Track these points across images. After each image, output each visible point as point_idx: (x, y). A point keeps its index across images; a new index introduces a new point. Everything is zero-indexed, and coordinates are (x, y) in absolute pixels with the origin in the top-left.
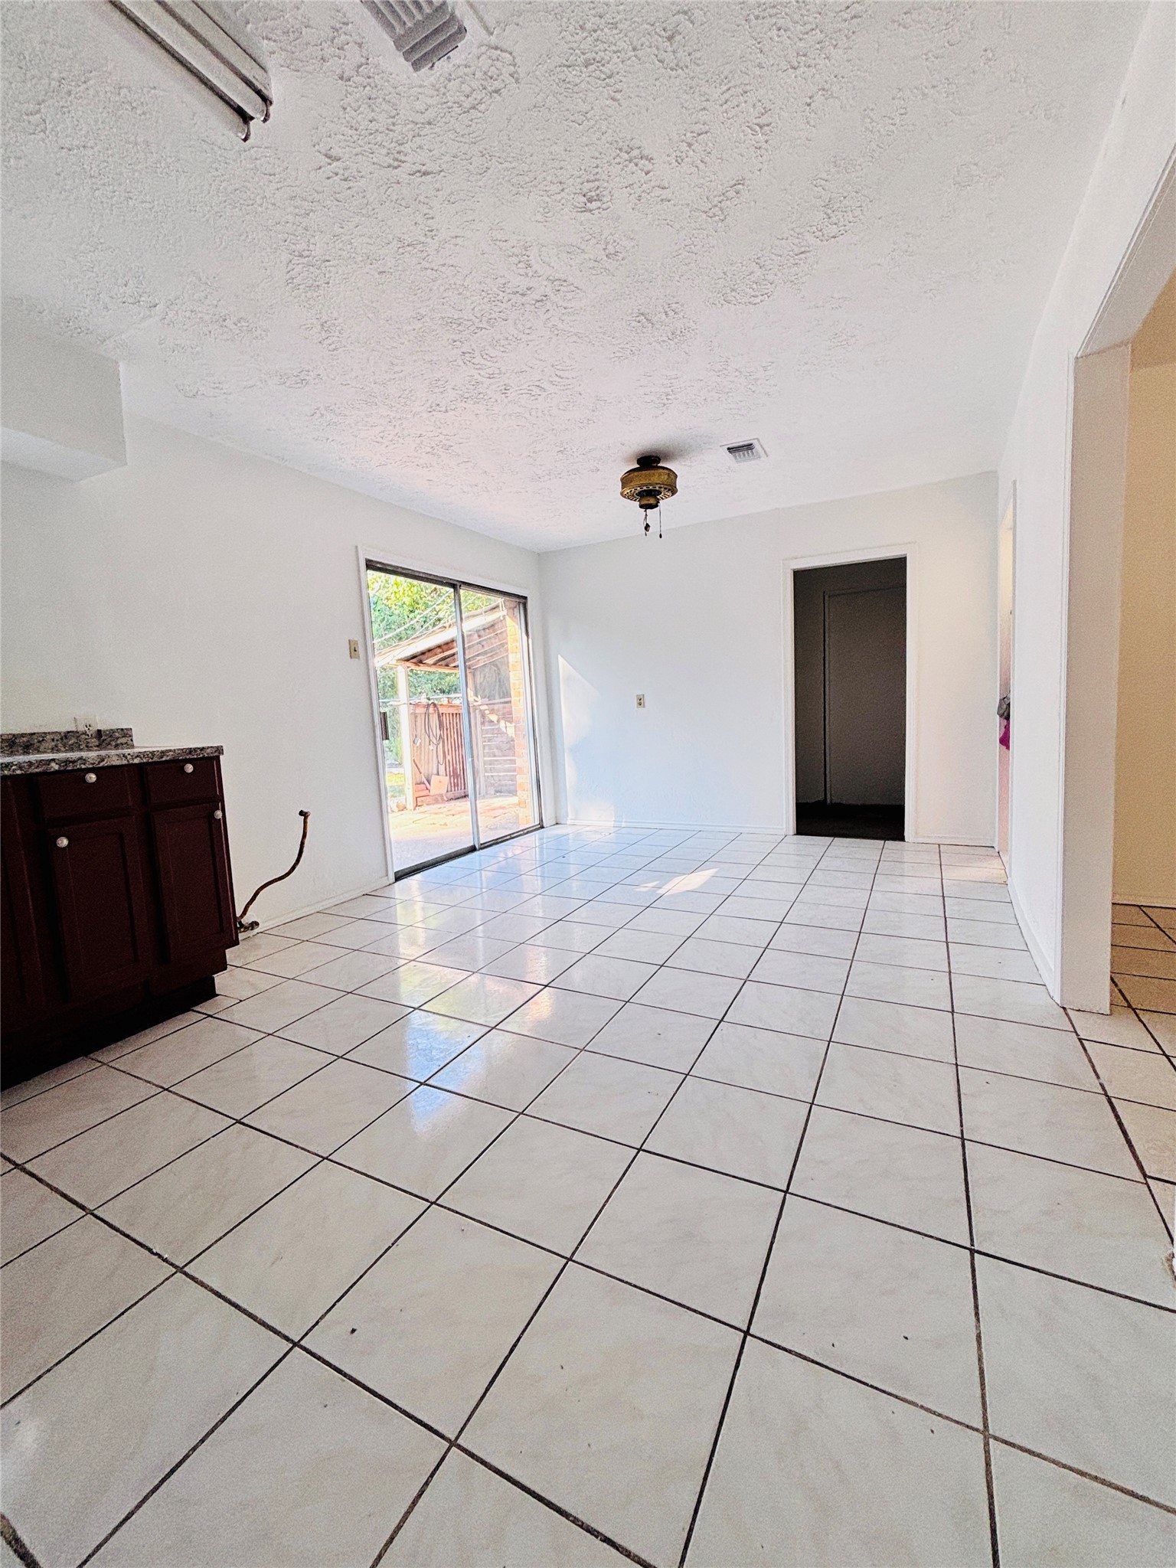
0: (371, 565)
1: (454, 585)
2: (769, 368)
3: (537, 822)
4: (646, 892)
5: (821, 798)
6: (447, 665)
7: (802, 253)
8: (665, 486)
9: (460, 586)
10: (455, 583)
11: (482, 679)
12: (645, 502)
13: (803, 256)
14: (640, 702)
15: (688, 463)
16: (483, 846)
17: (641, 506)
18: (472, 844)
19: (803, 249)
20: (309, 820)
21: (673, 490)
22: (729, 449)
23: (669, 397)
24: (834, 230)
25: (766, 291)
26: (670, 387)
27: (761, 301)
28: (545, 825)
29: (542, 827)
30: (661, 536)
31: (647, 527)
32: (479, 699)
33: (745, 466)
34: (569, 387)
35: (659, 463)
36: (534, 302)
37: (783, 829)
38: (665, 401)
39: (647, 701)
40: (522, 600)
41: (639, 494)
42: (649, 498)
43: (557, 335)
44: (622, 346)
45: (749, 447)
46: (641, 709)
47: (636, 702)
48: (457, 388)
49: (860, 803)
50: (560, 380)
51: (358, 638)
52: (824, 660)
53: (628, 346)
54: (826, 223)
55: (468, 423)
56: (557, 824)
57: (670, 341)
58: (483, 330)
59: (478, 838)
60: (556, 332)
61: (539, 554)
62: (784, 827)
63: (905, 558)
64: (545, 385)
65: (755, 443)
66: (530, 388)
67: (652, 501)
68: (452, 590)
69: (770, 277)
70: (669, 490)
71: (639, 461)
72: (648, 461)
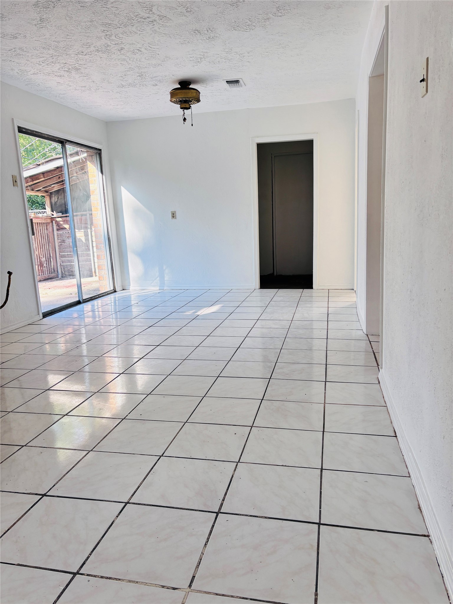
0: (21, 130)
1: (62, 142)
2: (250, 52)
3: (112, 288)
4: (191, 314)
5: (271, 272)
6: (33, 190)
7: (267, 19)
8: (195, 99)
9: (66, 143)
10: (64, 140)
11: (56, 200)
12: (183, 106)
13: (267, 20)
14: (174, 215)
15: (205, 86)
16: (84, 301)
17: (181, 108)
18: (77, 299)
19: (268, 18)
20: (12, 276)
21: (198, 101)
22: (227, 82)
23: (202, 59)
24: (280, 14)
25: (252, 28)
26: (203, 56)
27: (249, 31)
28: (117, 290)
29: (115, 291)
30: (192, 125)
31: (185, 119)
32: (55, 213)
33: (234, 89)
34: (154, 51)
35: (190, 85)
36: (148, 22)
37: (254, 286)
38: (200, 61)
39: (178, 215)
40: (99, 152)
41: (180, 101)
42: (185, 104)
43: (155, 33)
44: (185, 39)
45: (237, 82)
46: (174, 220)
47: (170, 215)
48: (96, 47)
49: (291, 274)
50: (151, 49)
51: (16, 173)
52: (272, 193)
53: (187, 40)
54: (277, 12)
55: (95, 60)
56: (123, 290)
57: (207, 40)
58: (120, 28)
59: (82, 296)
60: (155, 32)
61: (106, 122)
62: (254, 285)
63: (313, 141)
64: (143, 50)
65: (240, 80)
66: (134, 50)
67: (187, 106)
68: (60, 145)
69: (254, 24)
70: (196, 101)
71: (180, 83)
72: (185, 84)
